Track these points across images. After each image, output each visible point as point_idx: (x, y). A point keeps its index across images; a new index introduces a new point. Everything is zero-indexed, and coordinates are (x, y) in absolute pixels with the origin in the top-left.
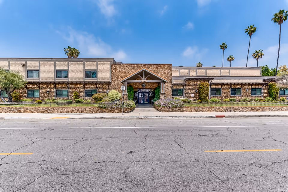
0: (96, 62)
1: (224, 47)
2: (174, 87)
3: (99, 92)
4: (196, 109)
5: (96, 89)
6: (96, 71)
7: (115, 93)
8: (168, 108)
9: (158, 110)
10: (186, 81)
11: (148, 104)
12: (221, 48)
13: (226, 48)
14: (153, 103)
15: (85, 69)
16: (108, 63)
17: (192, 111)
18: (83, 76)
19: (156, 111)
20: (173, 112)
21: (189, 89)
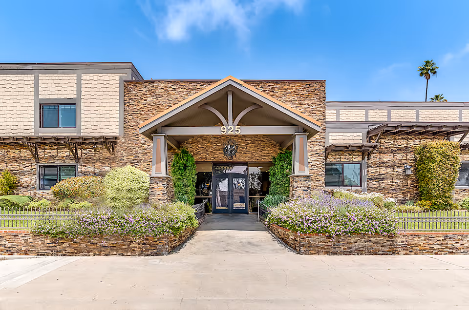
0: (74, 77)
1: (428, 71)
2: (331, 159)
3: (85, 174)
4: (449, 241)
5: (73, 162)
6: (75, 104)
7: (131, 176)
8: (329, 237)
9: (284, 241)
10: (371, 138)
11: (245, 212)
12: (422, 74)
13: (435, 73)
14: (264, 213)
15: (41, 97)
16: (113, 81)
17: (431, 251)
18: (33, 120)
19: (278, 245)
20: (350, 253)
21: (381, 164)
